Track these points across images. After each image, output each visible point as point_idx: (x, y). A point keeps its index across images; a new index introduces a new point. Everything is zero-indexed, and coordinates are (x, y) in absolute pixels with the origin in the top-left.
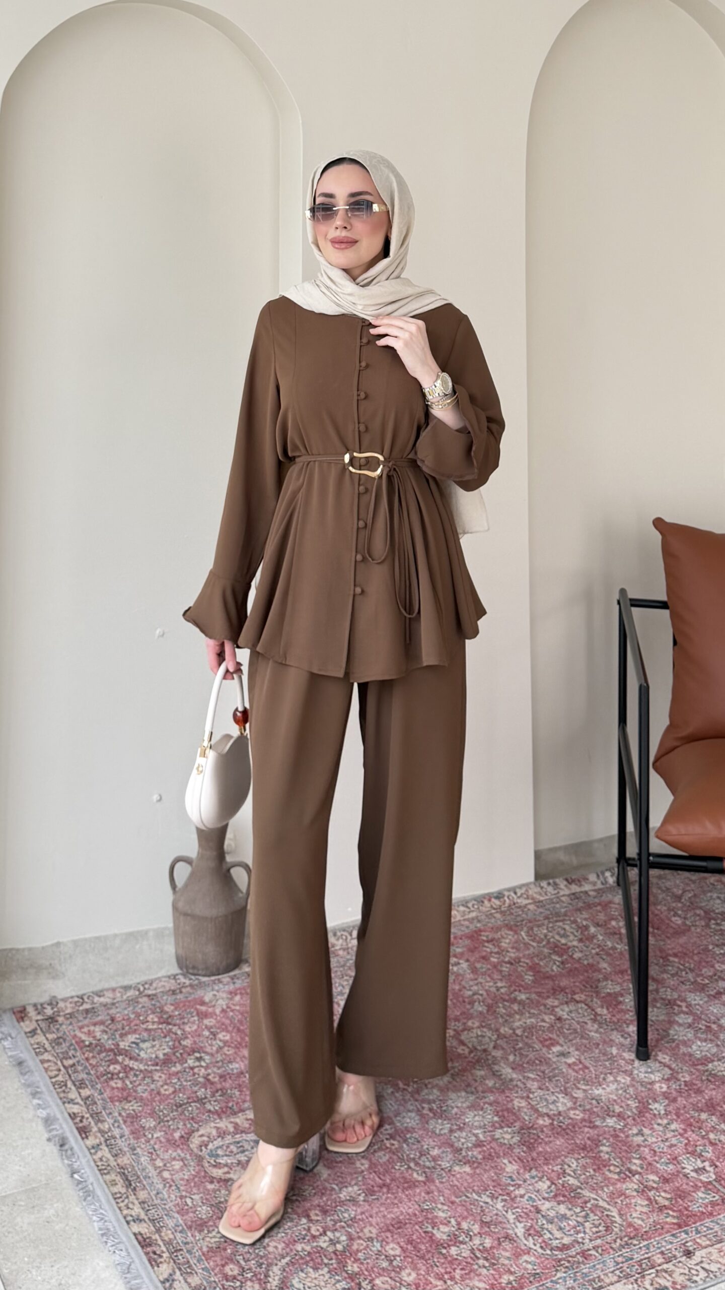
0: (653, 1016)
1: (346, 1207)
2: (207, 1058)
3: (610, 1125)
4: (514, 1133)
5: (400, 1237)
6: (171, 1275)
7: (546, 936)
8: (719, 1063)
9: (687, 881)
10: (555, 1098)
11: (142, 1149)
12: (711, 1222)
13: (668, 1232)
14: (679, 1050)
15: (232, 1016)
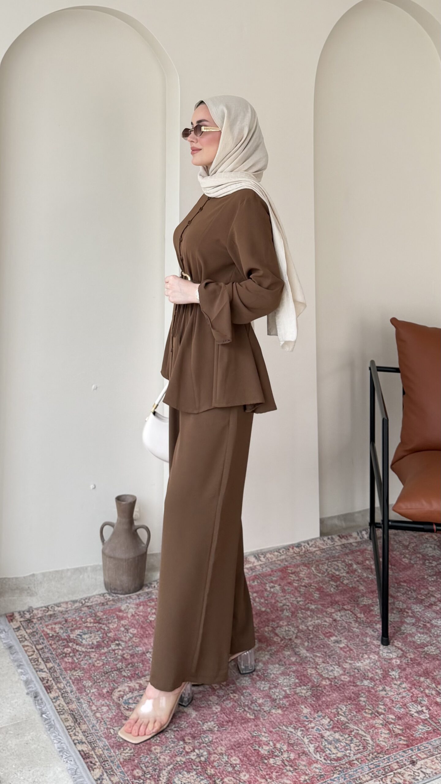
0: (391, 619)
1: (207, 735)
2: (123, 644)
3: (366, 684)
4: (308, 689)
5: (240, 753)
6: (101, 776)
7: (327, 570)
8: (431, 647)
9: (411, 537)
10: (333, 668)
11: (84, 699)
12: (427, 743)
13: (400, 750)
14: (407, 639)
15: (138, 619)
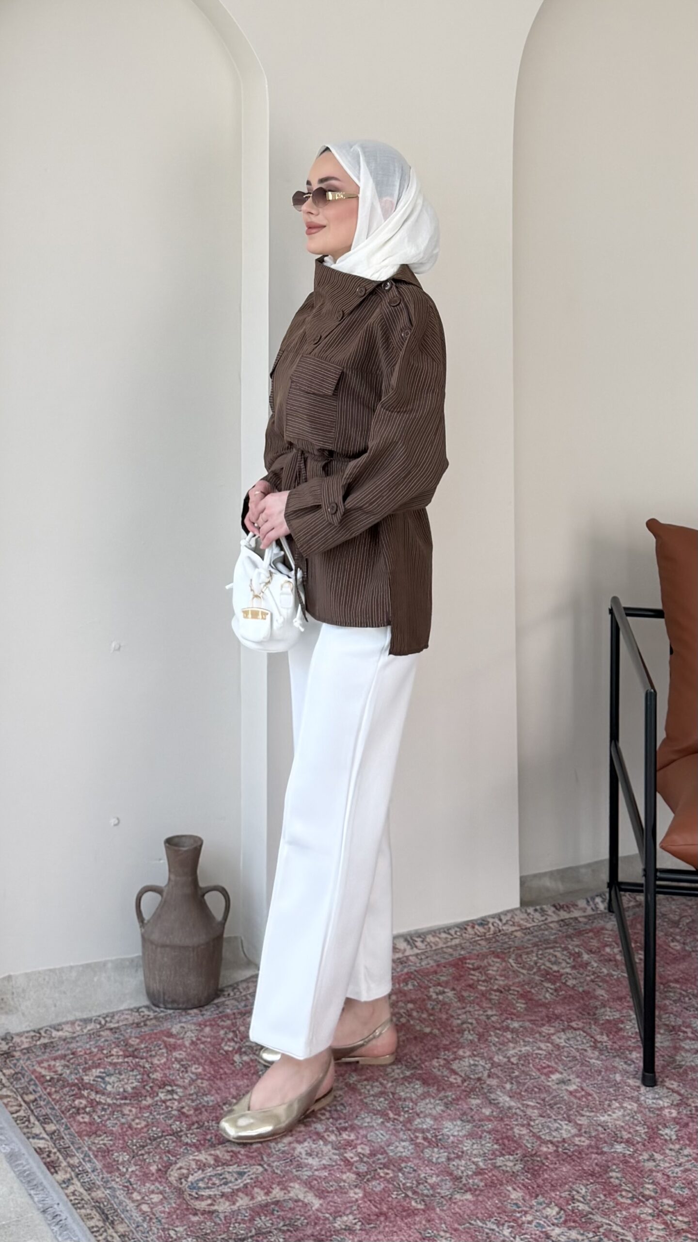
0: (659, 1043)
1: (341, 1236)
2: (179, 1090)
3: (619, 1150)
4: (517, 1160)
7: (536, 963)
9: (683, 906)
10: (557, 1125)
11: (117, 1183)
14: (687, 1076)
15: (203, 1049)
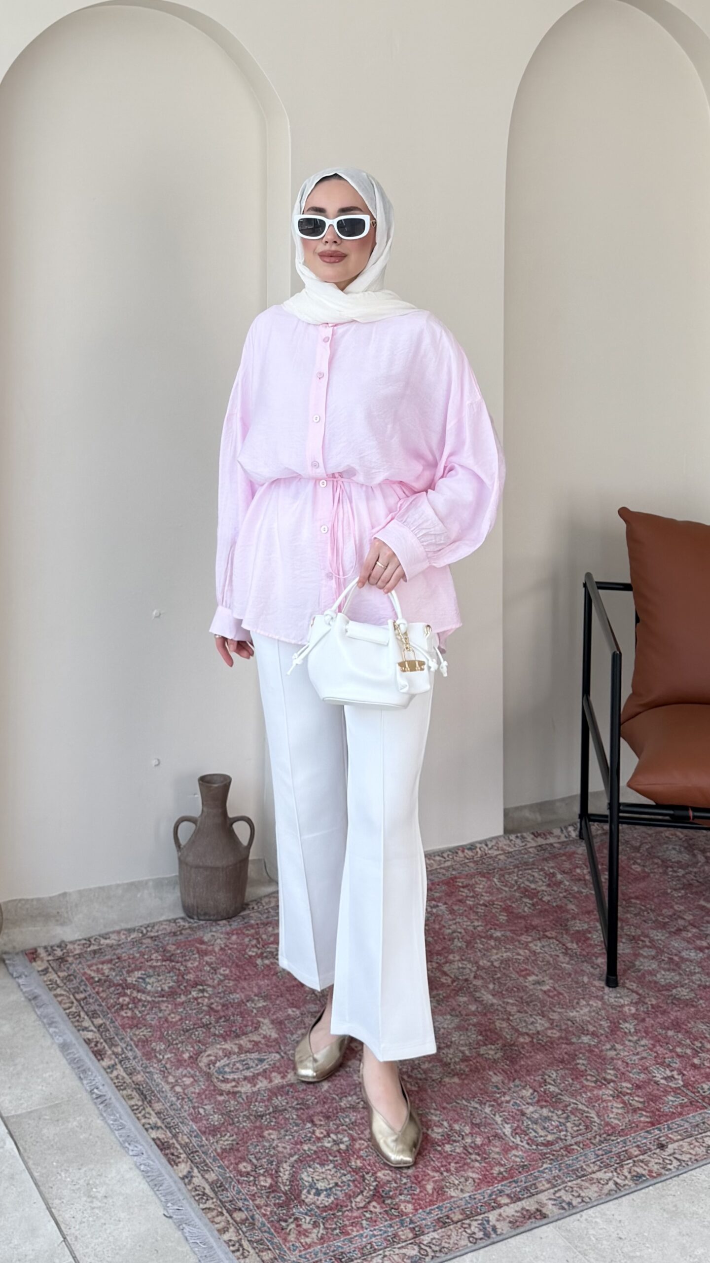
0: (620, 950)
1: (347, 1114)
2: (209, 989)
3: (585, 1041)
4: (498, 1049)
6: (189, 1172)
7: (516, 882)
8: (682, 989)
10: (533, 1020)
11: (154, 1068)
12: (682, 1120)
13: (641, 1129)
14: (645, 979)
15: (230, 954)
